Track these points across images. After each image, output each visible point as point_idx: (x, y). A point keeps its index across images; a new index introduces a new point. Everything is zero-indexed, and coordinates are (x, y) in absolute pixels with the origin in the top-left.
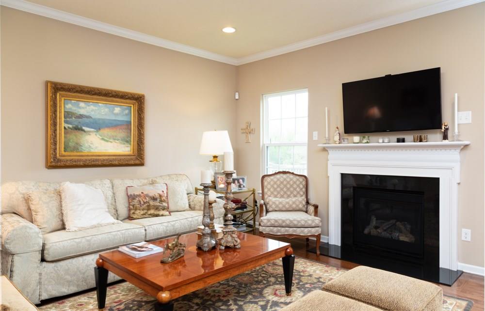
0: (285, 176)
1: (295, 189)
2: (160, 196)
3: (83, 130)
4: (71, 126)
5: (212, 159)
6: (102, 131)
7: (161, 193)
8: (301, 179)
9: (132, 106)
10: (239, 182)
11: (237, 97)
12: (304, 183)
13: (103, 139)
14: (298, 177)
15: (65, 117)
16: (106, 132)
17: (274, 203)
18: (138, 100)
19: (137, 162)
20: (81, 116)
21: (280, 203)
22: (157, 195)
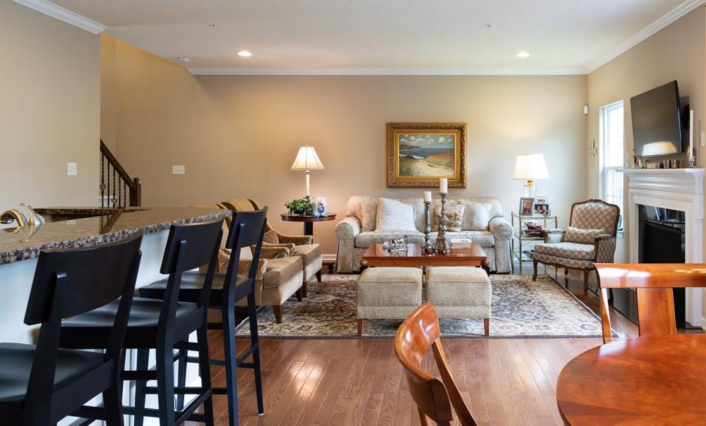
0: (593, 205)
1: (601, 220)
2: (456, 215)
3: (414, 158)
4: (404, 156)
5: (527, 184)
6: (428, 158)
7: (457, 212)
8: (611, 209)
9: (456, 135)
10: (541, 208)
11: (586, 112)
12: (613, 214)
13: (429, 165)
14: (607, 207)
15: (400, 149)
16: (431, 158)
17: (570, 233)
18: (461, 129)
19: (459, 184)
20: (412, 147)
21: (576, 234)
22: (453, 213)
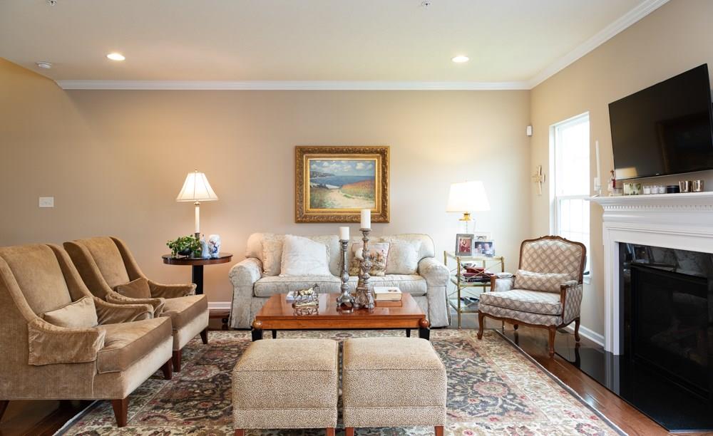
0: (551, 242)
1: (561, 262)
2: (378, 255)
3: (327, 188)
4: (316, 185)
5: (462, 217)
6: (343, 188)
7: (380, 252)
8: (573, 248)
9: (376, 160)
10: (483, 247)
11: (529, 133)
12: (578, 254)
13: (345, 196)
14: (569, 245)
15: (311, 177)
16: (348, 188)
17: (522, 278)
18: (383, 153)
19: (381, 219)
20: (325, 175)
21: (530, 279)
22: (375, 254)
